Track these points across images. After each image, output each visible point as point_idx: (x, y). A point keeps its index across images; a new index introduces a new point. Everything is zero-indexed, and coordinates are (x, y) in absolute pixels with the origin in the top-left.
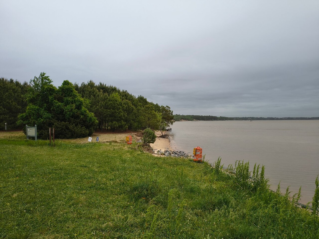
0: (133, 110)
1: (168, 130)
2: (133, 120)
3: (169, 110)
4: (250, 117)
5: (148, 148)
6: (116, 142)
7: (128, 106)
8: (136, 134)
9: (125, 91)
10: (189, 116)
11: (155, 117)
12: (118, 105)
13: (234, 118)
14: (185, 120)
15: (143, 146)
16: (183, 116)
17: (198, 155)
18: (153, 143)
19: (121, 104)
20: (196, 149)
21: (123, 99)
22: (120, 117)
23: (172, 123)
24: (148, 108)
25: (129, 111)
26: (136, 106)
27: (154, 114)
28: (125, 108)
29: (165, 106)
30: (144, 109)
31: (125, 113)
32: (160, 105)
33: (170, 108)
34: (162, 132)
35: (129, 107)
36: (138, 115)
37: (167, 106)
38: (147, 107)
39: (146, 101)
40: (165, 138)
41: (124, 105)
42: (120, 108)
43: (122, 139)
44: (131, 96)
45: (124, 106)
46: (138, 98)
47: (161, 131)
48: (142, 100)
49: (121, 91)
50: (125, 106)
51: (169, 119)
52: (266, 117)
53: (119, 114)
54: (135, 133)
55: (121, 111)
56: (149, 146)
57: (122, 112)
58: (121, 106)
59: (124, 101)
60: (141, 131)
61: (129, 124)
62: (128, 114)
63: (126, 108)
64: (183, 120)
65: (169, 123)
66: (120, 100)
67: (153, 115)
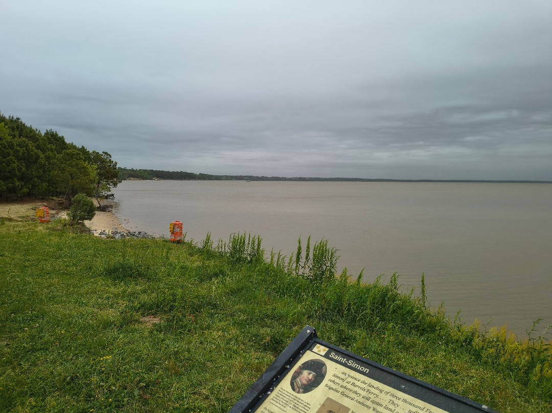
0: (38, 158)
1: (107, 197)
2: (39, 177)
3: (110, 160)
4: (248, 176)
5: (81, 229)
6: (10, 220)
7: (26, 150)
8: (45, 204)
9: (15, 118)
10: (145, 171)
11: (85, 172)
12: (4, 147)
13: (222, 176)
14: (138, 178)
15: (72, 225)
16: (132, 170)
17: (178, 232)
18: (90, 219)
19: (11, 146)
20: (175, 224)
21: (14, 137)
22: (9, 172)
23: (115, 185)
24: (71, 156)
25: (29, 160)
26: (43, 151)
27: (84, 168)
28: (21, 154)
29: (101, 153)
30: (62, 157)
31: (21, 163)
32: (90, 150)
33: (111, 157)
34: (99, 200)
35: (29, 153)
36: (50, 167)
37: (106, 153)
38: (68, 154)
39: (63, 141)
40: (105, 211)
41: (18, 148)
42: (9, 154)
43: (22, 214)
44: (31, 130)
45: (17, 151)
46: (47, 133)
47: (97, 199)
48: (54, 139)
49: (7, 117)
50: (21, 150)
51: (110, 176)
52: (270, 176)
53: (8, 165)
54: (44, 202)
55: (11, 160)
56: (83, 225)
57: (14, 162)
58: (12, 149)
59: (16, 139)
60: (54, 198)
61: (31, 186)
62: (27, 167)
63: (24, 153)
64: (133, 179)
65: (109, 184)
66: (9, 138)
67: (80, 169)
